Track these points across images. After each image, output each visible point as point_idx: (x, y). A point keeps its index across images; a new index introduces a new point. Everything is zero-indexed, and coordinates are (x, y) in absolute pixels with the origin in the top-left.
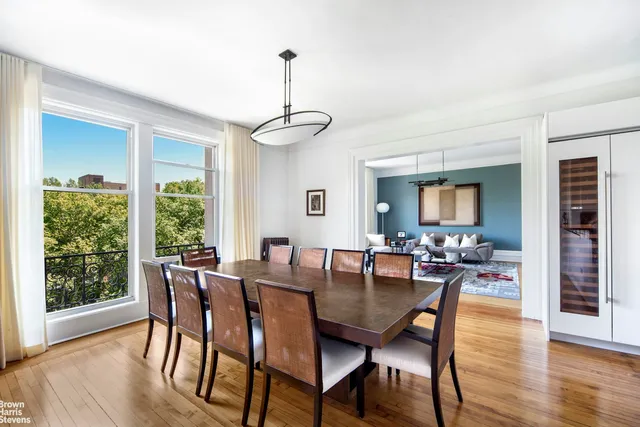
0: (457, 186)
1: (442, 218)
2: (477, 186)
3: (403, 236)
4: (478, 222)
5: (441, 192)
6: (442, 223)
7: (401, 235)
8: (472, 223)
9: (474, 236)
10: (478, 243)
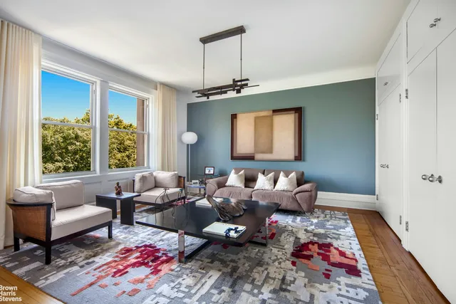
0: (275, 111)
1: (257, 151)
2: (299, 111)
3: (212, 172)
4: (299, 157)
5: (256, 118)
6: (258, 156)
7: (209, 171)
8: (292, 157)
9: (293, 175)
10: (299, 184)
